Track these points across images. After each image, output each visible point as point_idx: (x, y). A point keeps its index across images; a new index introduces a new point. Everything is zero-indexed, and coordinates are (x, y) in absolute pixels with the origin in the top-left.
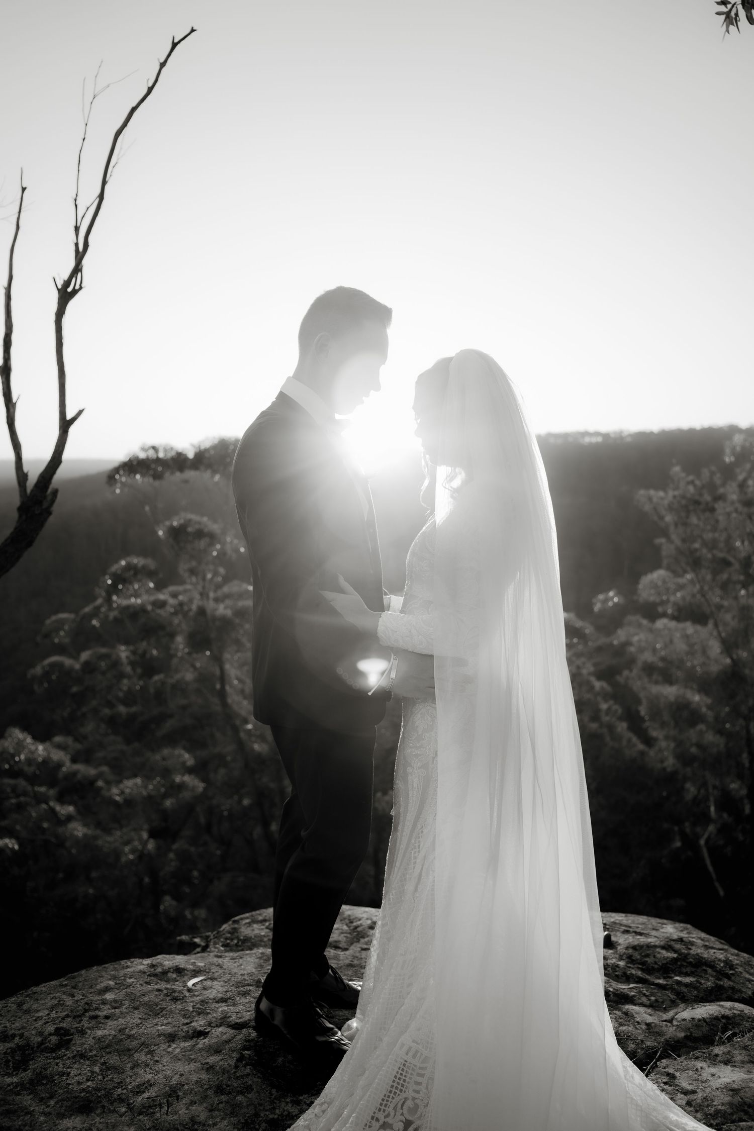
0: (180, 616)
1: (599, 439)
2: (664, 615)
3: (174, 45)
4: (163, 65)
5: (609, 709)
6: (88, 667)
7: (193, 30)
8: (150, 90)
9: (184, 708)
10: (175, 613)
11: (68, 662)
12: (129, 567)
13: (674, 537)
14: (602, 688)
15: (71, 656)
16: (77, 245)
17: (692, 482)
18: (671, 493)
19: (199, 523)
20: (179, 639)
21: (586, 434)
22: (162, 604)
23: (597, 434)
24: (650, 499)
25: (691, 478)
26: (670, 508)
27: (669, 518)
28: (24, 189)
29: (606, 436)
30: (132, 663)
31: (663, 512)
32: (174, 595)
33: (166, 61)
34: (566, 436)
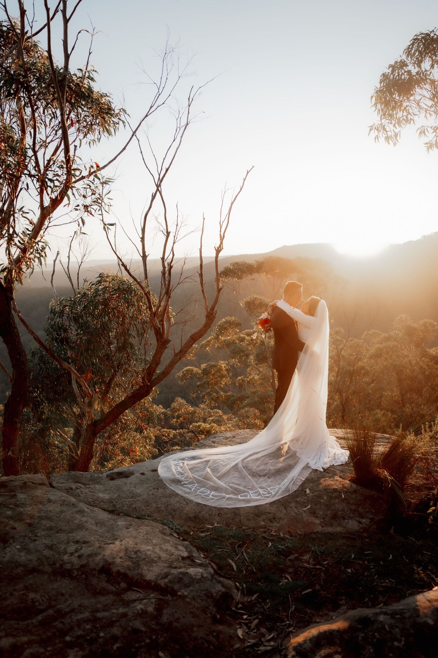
0: (252, 346)
3: (248, 173)
4: (244, 180)
6: (206, 372)
7: (253, 167)
8: (241, 189)
9: (254, 393)
10: (249, 344)
11: (195, 369)
12: (226, 322)
15: (196, 367)
16: (220, 235)
19: (261, 299)
20: (252, 357)
22: (242, 340)
28: (204, 219)
30: (227, 370)
32: (249, 335)
33: (245, 178)
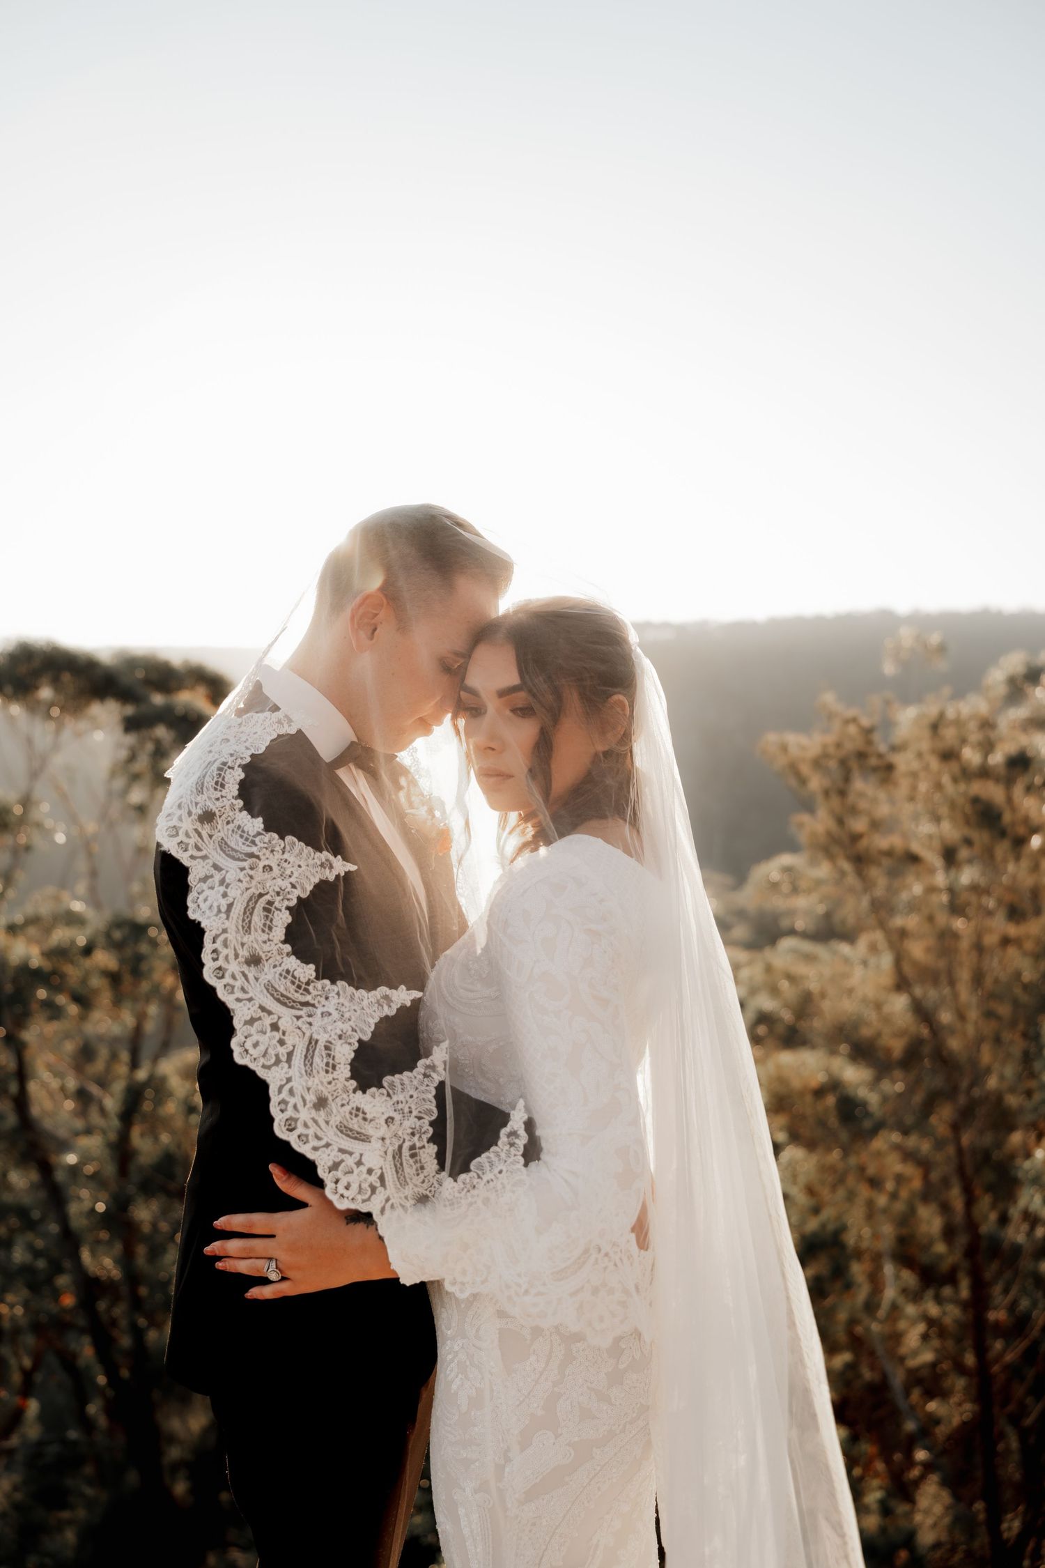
2: (792, 932)
13: (822, 812)
17: (854, 720)
18: (818, 737)
24: (784, 748)
25: (851, 713)
26: (817, 763)
27: (815, 783)
31: (805, 769)
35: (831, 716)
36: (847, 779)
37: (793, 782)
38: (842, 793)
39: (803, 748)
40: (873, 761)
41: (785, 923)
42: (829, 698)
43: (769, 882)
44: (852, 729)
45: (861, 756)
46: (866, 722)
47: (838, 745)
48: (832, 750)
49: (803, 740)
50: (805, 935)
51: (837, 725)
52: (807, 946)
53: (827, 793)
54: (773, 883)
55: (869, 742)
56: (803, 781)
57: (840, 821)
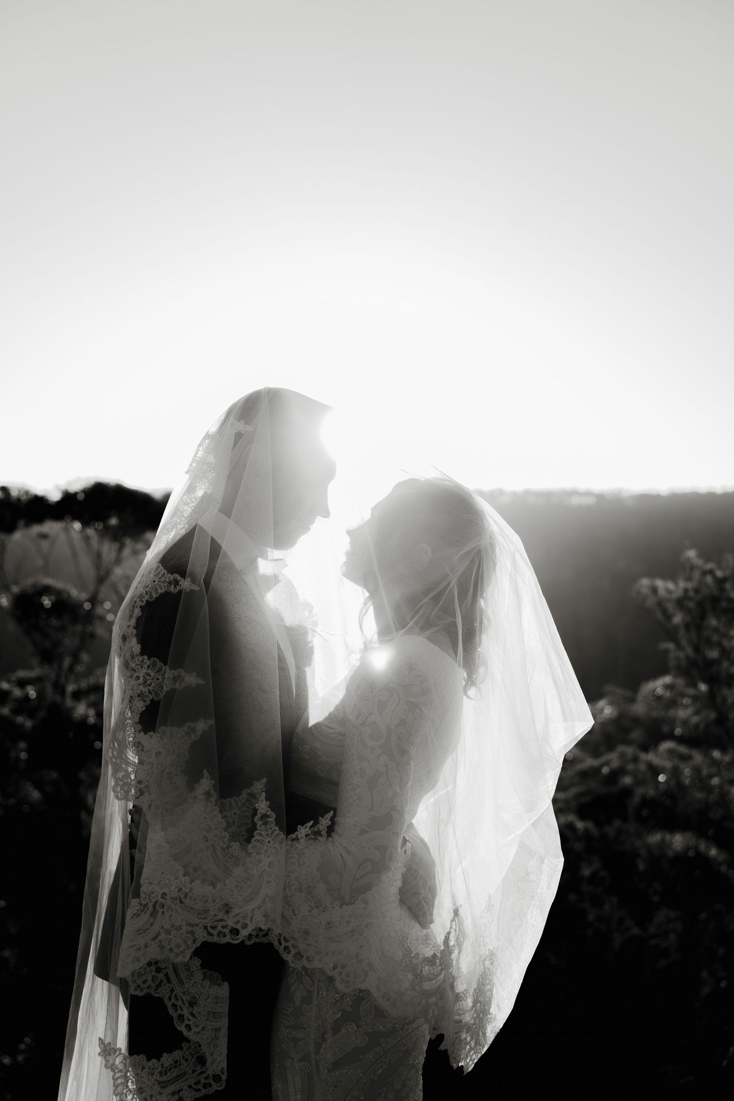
1: (590, 501)
2: (671, 736)
5: (594, 874)
13: (684, 642)
14: (586, 830)
17: (711, 572)
18: (682, 584)
21: (574, 493)
23: (588, 494)
24: (654, 590)
25: (709, 566)
26: (680, 603)
27: (678, 619)
29: (600, 497)
31: (670, 607)
34: (548, 495)
35: (692, 568)
36: (703, 616)
37: (660, 616)
38: (699, 628)
39: (669, 591)
40: (724, 604)
41: (666, 729)
42: (691, 554)
43: (654, 695)
44: (709, 579)
45: (715, 600)
46: (719, 574)
47: (697, 591)
48: (691, 594)
49: (671, 586)
50: (681, 740)
51: (697, 575)
52: (683, 749)
53: (687, 627)
54: (658, 697)
55: (722, 590)
56: (668, 617)
57: (697, 649)
